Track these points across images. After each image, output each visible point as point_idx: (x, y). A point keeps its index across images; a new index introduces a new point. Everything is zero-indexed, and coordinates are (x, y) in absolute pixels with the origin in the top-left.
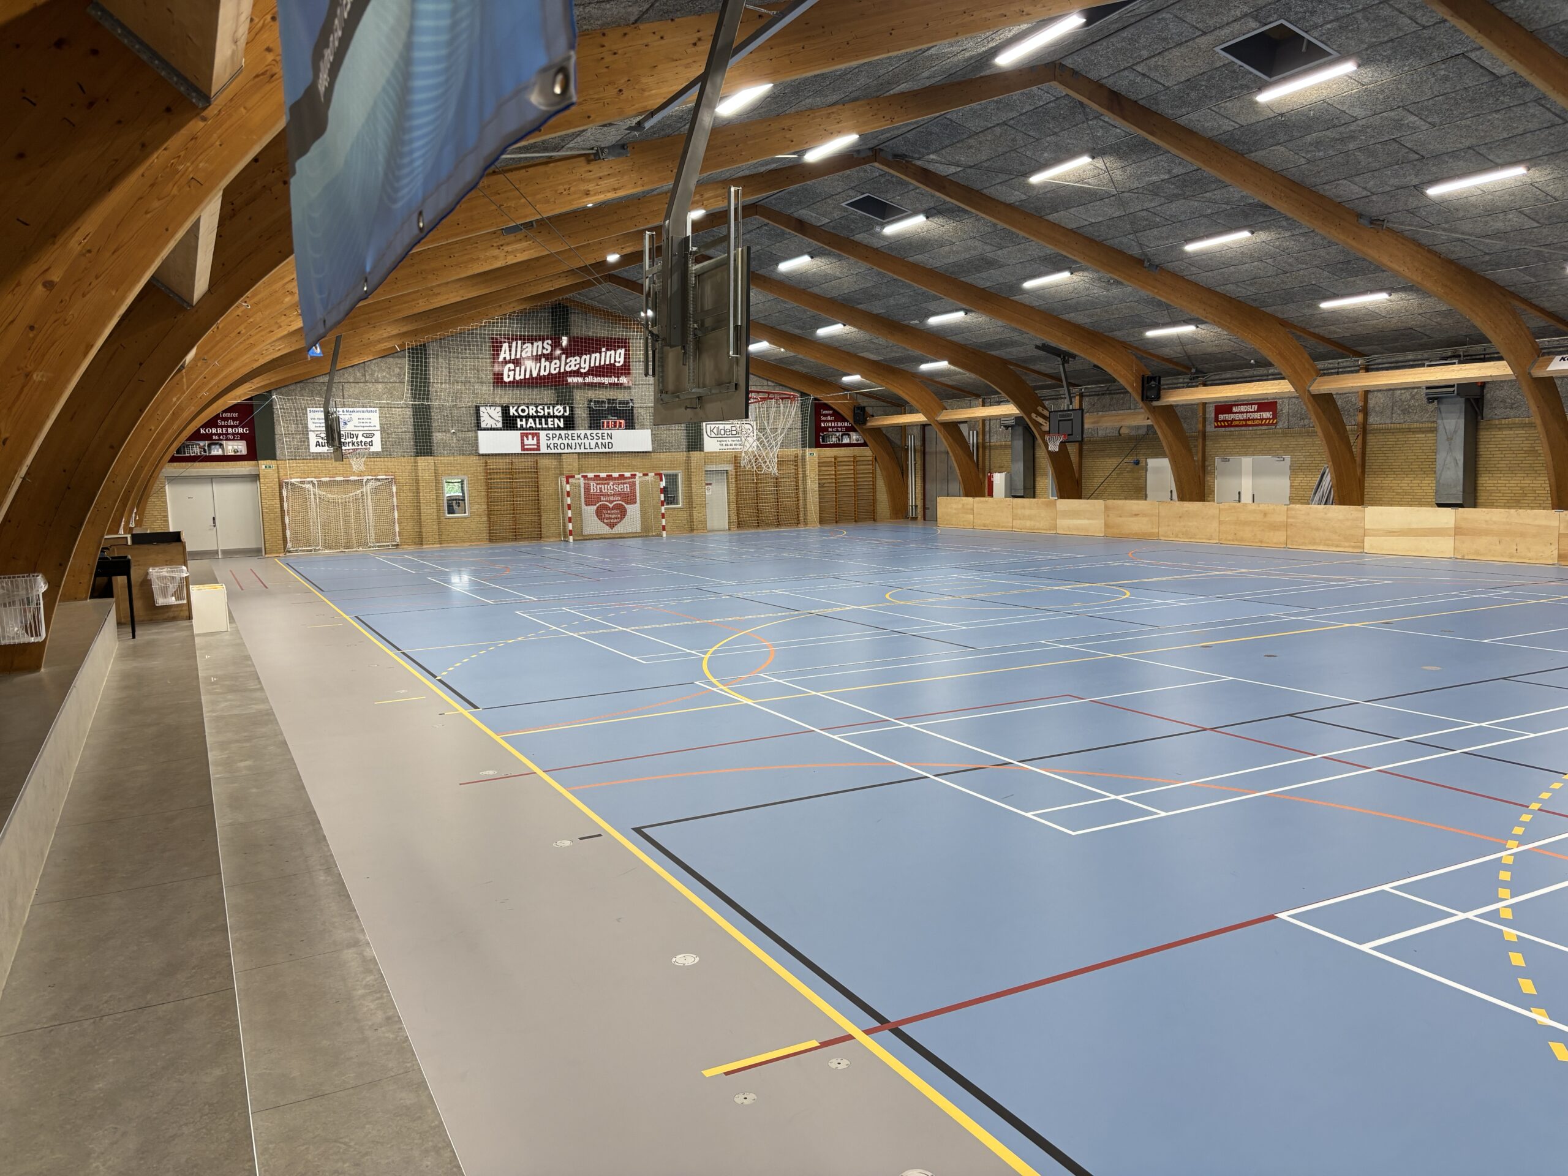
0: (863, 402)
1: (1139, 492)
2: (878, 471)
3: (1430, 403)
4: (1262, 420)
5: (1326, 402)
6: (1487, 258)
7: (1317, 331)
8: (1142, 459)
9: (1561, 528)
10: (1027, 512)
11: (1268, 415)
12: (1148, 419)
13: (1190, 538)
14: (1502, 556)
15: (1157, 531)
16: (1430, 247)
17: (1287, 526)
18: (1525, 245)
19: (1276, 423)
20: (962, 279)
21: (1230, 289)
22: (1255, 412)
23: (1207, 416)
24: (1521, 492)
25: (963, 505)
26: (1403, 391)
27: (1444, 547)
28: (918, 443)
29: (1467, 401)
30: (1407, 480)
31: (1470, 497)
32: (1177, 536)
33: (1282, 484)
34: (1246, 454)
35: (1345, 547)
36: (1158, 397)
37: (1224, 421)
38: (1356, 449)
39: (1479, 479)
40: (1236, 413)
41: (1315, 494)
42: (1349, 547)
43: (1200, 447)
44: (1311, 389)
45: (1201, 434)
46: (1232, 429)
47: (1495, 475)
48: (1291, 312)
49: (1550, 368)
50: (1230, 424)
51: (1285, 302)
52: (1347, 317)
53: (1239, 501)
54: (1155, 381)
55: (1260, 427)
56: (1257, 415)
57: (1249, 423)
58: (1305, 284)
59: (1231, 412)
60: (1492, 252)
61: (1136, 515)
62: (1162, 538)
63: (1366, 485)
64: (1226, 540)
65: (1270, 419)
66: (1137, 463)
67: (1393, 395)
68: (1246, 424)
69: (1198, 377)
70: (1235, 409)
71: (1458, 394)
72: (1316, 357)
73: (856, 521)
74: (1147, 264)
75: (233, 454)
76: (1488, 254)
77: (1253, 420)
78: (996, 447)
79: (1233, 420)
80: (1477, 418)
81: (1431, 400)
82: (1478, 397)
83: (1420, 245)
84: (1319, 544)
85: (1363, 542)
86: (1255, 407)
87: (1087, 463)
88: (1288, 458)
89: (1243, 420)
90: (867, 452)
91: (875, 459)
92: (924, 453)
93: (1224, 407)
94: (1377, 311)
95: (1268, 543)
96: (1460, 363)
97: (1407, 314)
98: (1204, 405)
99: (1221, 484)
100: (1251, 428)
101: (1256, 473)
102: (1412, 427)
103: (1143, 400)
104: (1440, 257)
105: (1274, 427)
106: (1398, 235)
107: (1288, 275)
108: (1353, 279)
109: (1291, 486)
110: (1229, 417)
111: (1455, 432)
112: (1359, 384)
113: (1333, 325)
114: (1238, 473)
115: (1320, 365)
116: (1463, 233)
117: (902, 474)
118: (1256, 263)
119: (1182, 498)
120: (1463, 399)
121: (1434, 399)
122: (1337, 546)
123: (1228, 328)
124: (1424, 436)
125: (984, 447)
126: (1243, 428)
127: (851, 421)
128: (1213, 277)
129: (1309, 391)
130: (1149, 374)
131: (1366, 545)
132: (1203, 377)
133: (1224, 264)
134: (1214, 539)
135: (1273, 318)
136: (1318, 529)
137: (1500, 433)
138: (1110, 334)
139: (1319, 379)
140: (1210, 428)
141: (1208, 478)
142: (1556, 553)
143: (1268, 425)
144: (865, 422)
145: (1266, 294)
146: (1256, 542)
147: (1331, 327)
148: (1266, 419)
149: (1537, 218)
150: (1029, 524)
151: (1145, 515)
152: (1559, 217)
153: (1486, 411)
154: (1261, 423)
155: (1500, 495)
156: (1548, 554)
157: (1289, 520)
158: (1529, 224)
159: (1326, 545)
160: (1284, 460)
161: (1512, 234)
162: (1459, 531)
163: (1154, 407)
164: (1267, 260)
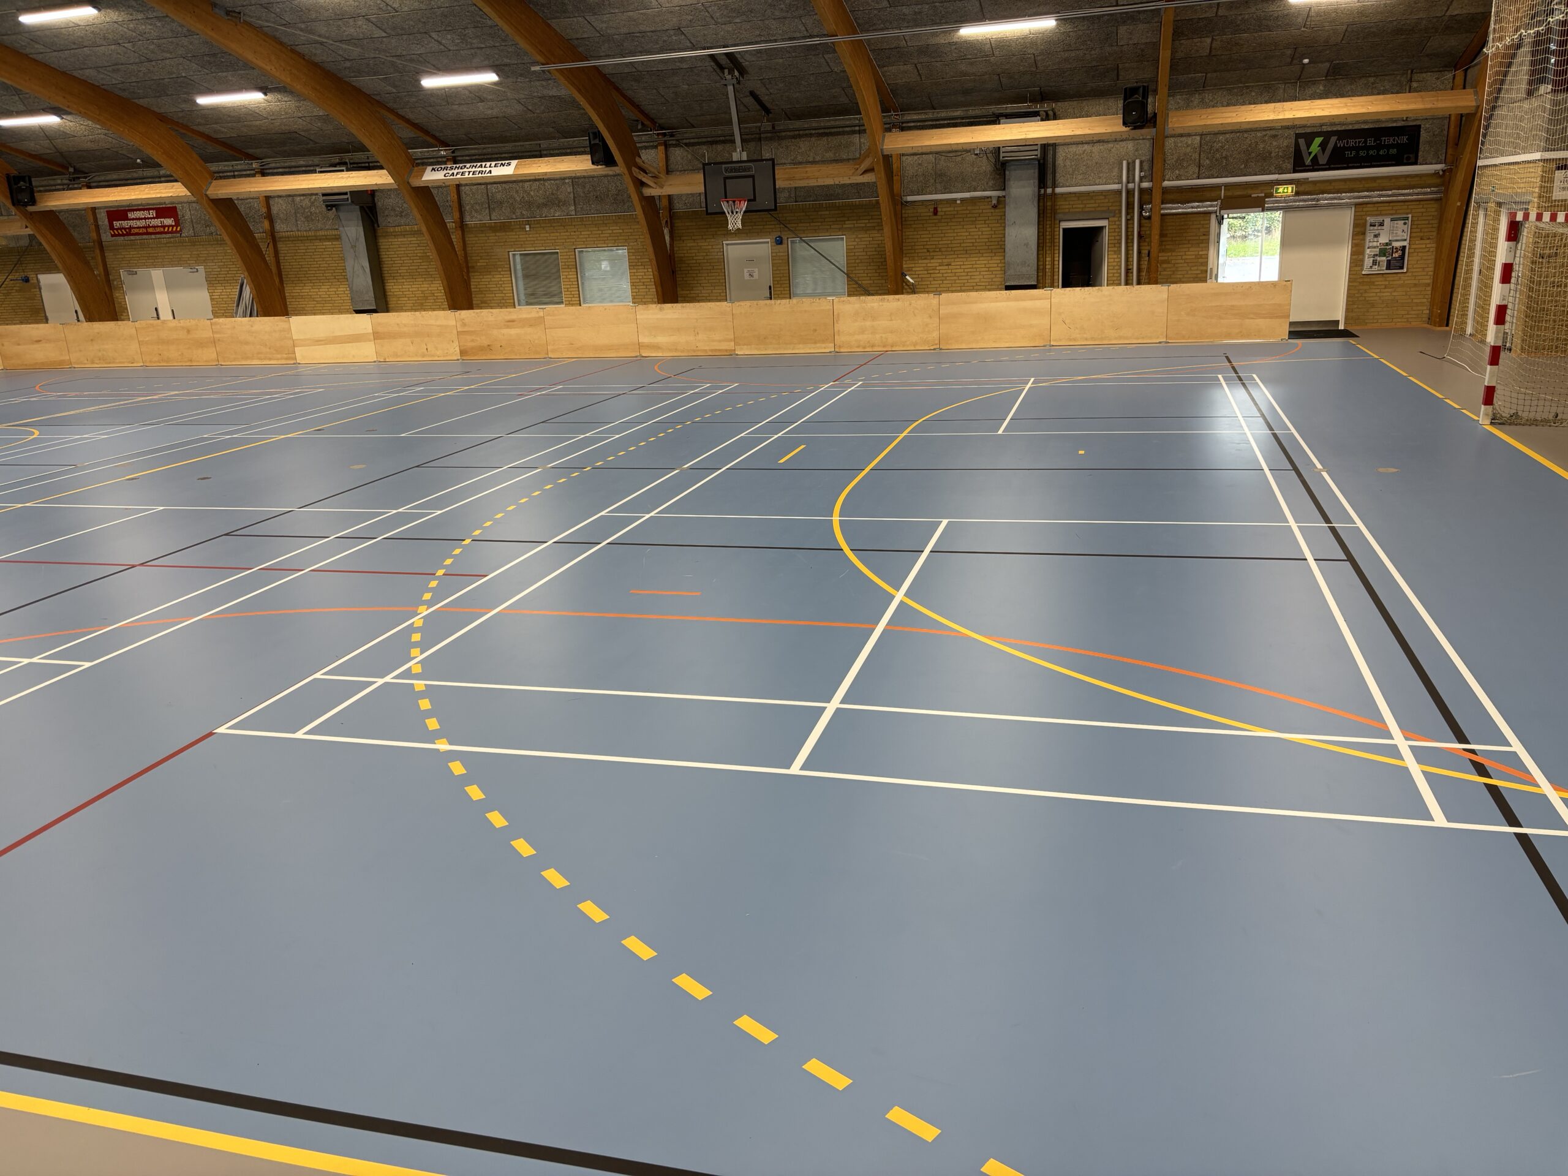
1: (37, 314)
3: (329, 210)
4: (164, 227)
5: (227, 207)
6: (348, 64)
7: (201, 129)
8: (31, 275)
9: (458, 326)
11: (169, 221)
12: (27, 227)
13: (110, 363)
14: (416, 355)
15: (68, 358)
16: (293, 47)
17: (214, 342)
18: (379, 54)
19: (181, 230)
21: (89, 74)
22: (154, 218)
23: (100, 223)
24: (423, 295)
26: (302, 198)
27: (367, 352)
29: (362, 209)
30: (324, 288)
31: (381, 303)
32: (93, 363)
33: (200, 297)
34: (155, 266)
35: (278, 359)
36: (33, 202)
37: (121, 229)
38: (270, 257)
39: (387, 284)
40: (133, 219)
41: (238, 305)
42: (281, 359)
43: (99, 258)
44: (208, 193)
45: (96, 243)
46: (132, 238)
47: (399, 281)
48: (166, 106)
49: (424, 178)
50: (129, 232)
51: (158, 94)
52: (229, 116)
53: (158, 318)
54: (25, 182)
55: (164, 236)
56: (157, 222)
57: (150, 230)
58: (174, 76)
59: (127, 219)
60: (351, 58)
61: (38, 341)
62: (76, 366)
63: (287, 294)
64: (151, 362)
65: (173, 226)
66: (26, 280)
67: (293, 201)
68: (147, 231)
69: (79, 178)
70: (131, 215)
71: (352, 202)
72: (208, 159)
76: (348, 60)
77: (154, 227)
79: (131, 228)
80: (374, 227)
81: (330, 207)
82: (370, 205)
83: (281, 43)
84: (252, 358)
85: (294, 353)
86: (153, 213)
88: (201, 268)
89: (143, 227)
93: (118, 213)
94: (257, 111)
95: (198, 361)
96: (348, 170)
97: (287, 116)
98: (94, 210)
99: (132, 300)
100: (153, 236)
101: (170, 286)
102: (318, 234)
103: (14, 205)
104: (304, 59)
105: (179, 235)
106: (258, 30)
107: (154, 63)
108: (224, 74)
109: (212, 300)
110: (125, 224)
111: (357, 239)
112: (256, 189)
113: (216, 123)
114: (150, 287)
115: (214, 167)
116: (320, 36)
118: (113, 47)
119: (90, 318)
120: (358, 207)
121: (332, 206)
122: (270, 359)
123: (99, 120)
124: (330, 243)
126: (145, 237)
128: (65, 59)
129: (206, 195)
130: (14, 173)
131: (297, 355)
132: (86, 178)
133: (74, 43)
134: (137, 362)
135: (147, 111)
136: (247, 343)
137: (396, 240)
139: (215, 182)
140: (106, 237)
141: (117, 294)
142: (457, 349)
143: (172, 232)
145: (134, 84)
146: (186, 362)
147: (215, 126)
148: (169, 226)
149: (384, 27)
151: (49, 341)
152: (402, 29)
153: (380, 219)
154: (163, 231)
155: (406, 299)
156: (453, 351)
157: (216, 336)
158: (378, 33)
159: (260, 359)
160: (197, 271)
161: (365, 41)
162: (377, 336)
163: (31, 213)
164: (126, 45)
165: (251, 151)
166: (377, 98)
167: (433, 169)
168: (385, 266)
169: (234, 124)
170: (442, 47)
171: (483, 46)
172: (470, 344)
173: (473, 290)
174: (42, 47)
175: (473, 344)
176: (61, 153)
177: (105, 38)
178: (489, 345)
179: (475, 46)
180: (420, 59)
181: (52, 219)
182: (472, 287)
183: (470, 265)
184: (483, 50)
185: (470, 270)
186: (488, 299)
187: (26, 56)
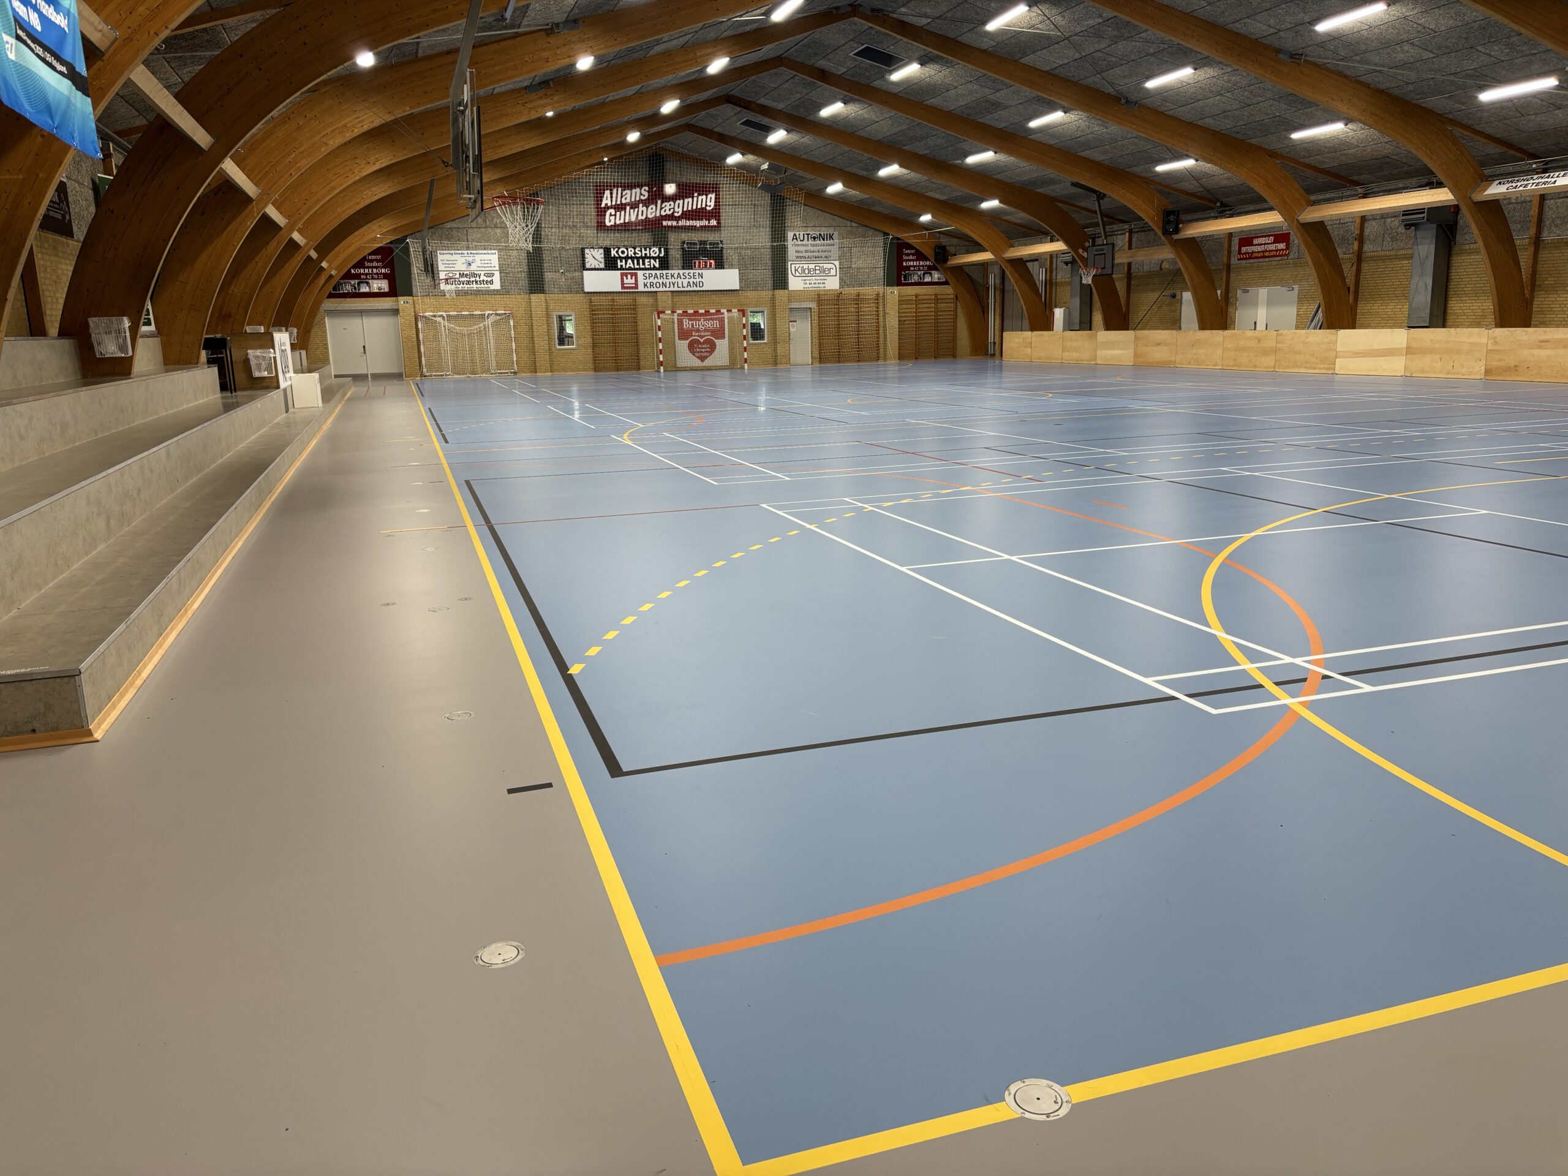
0: (944, 241)
1: (1174, 323)
2: (959, 310)
3: (1407, 229)
4: (1277, 251)
5: (1318, 231)
6: (1411, 87)
7: (1307, 161)
8: (1178, 293)
9: (1489, 344)
10: (1074, 344)
11: (1282, 246)
12: (1170, 252)
13: (1197, 363)
14: (1442, 373)
15: (1176, 358)
16: (1357, 78)
17: (1276, 351)
18: (1434, 74)
19: (1289, 253)
20: (980, 120)
21: (1208, 122)
22: (1271, 243)
23: (1232, 249)
25: (1024, 339)
27: (1396, 366)
28: (998, 282)
29: (1439, 226)
30: (1391, 306)
32: (1189, 364)
33: (1290, 312)
34: (1262, 285)
35: (1320, 369)
36: (1177, 231)
37: (1245, 253)
38: (1350, 279)
39: (1449, 302)
40: (1255, 244)
41: (1312, 321)
42: (1323, 368)
43: (1225, 279)
44: (1299, 218)
45: (1225, 266)
46: (1252, 261)
47: (1462, 300)
48: (1272, 142)
49: (1487, 193)
50: (1251, 256)
51: (1264, 134)
52: (1326, 147)
53: (1255, 329)
54: (1174, 215)
55: (1275, 259)
56: (1272, 247)
57: (1267, 254)
58: (1271, 116)
59: (1251, 244)
60: (1411, 82)
61: (1159, 344)
62: (1178, 366)
63: (1358, 309)
64: (1228, 365)
65: (1283, 250)
66: (1174, 296)
67: (1384, 221)
68: (1264, 255)
69: (1225, 211)
70: (1255, 242)
71: (1427, 220)
72: (1309, 191)
73: (935, 358)
74: (1123, 101)
75: (378, 291)
76: (1409, 84)
77: (1270, 251)
78: (1063, 284)
79: (1253, 252)
80: (1448, 245)
81: (1408, 226)
82: (1451, 223)
83: (1346, 76)
84: (1299, 367)
85: (1334, 364)
86: (1272, 238)
87: (1134, 297)
88: (1296, 287)
89: (1262, 252)
90: (948, 290)
91: (956, 297)
92: (1003, 291)
93: (1247, 239)
94: (1347, 140)
95: (1260, 367)
97: (1375, 143)
98: (1230, 235)
99: (1241, 315)
100: (1267, 259)
101: (1270, 303)
102: (1398, 253)
103: (1163, 234)
104: (1369, 88)
105: (1286, 258)
106: (1321, 68)
107: (1252, 107)
108: (1309, 110)
109: (1297, 313)
110: (1250, 249)
111: (1426, 257)
113: (1319, 155)
114: (1256, 304)
115: (1313, 198)
116: (1376, 65)
117: (983, 312)
119: (1203, 327)
120: (1435, 225)
121: (1410, 224)
122: (1314, 369)
124: (1405, 262)
125: (1051, 284)
126: (1261, 260)
127: (933, 261)
129: (1298, 221)
130: (1170, 207)
131: (1337, 366)
132: (1230, 210)
133: (1191, 99)
134: (1218, 365)
135: (1260, 149)
136: (1299, 353)
137: (1468, 257)
138: (1130, 170)
139: (1307, 209)
140: (1234, 261)
141: (1230, 310)
142: (1483, 368)
143: (1282, 256)
144: (946, 260)
145: (1243, 127)
146: (1251, 367)
147: (1319, 157)
148: (1280, 250)
149: (1429, 49)
150: (1075, 355)
151: (1166, 344)
152: (1447, 47)
153: (1458, 237)
154: (1276, 254)
155: (1465, 317)
156: (1477, 370)
157: (1279, 345)
158: (1426, 55)
159: (1306, 368)
160: (1293, 289)
161: (1418, 64)
162: (1410, 351)
163: (1176, 241)
164: (1227, 94)
165: (1355, 178)
166: (1450, 116)
167: (1500, 183)
168: (1452, 283)
169: (1333, 154)
170: (1493, 59)
171: (1535, 51)
172: (1496, 364)
173: (1534, 310)
174: (1170, 105)
175: (1500, 363)
176: (1208, 191)
177: (1211, 92)
178: (1515, 366)
179: (1528, 52)
180: (1477, 74)
181: (1193, 246)
182: (1534, 306)
183: (1537, 283)
184: (1538, 56)
185: (1536, 289)
186: (1548, 319)
187: (1163, 114)
